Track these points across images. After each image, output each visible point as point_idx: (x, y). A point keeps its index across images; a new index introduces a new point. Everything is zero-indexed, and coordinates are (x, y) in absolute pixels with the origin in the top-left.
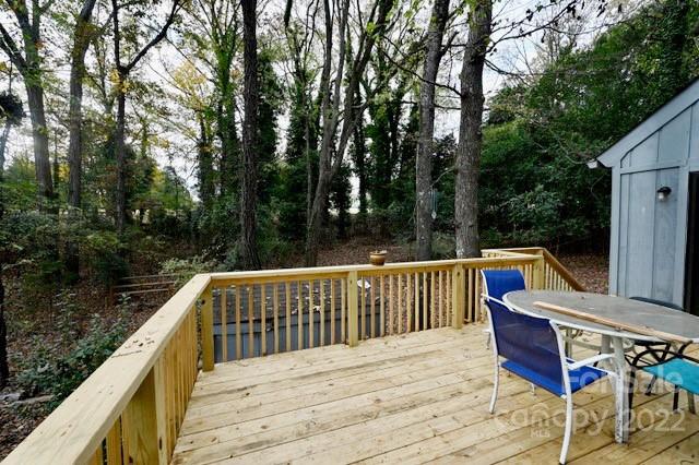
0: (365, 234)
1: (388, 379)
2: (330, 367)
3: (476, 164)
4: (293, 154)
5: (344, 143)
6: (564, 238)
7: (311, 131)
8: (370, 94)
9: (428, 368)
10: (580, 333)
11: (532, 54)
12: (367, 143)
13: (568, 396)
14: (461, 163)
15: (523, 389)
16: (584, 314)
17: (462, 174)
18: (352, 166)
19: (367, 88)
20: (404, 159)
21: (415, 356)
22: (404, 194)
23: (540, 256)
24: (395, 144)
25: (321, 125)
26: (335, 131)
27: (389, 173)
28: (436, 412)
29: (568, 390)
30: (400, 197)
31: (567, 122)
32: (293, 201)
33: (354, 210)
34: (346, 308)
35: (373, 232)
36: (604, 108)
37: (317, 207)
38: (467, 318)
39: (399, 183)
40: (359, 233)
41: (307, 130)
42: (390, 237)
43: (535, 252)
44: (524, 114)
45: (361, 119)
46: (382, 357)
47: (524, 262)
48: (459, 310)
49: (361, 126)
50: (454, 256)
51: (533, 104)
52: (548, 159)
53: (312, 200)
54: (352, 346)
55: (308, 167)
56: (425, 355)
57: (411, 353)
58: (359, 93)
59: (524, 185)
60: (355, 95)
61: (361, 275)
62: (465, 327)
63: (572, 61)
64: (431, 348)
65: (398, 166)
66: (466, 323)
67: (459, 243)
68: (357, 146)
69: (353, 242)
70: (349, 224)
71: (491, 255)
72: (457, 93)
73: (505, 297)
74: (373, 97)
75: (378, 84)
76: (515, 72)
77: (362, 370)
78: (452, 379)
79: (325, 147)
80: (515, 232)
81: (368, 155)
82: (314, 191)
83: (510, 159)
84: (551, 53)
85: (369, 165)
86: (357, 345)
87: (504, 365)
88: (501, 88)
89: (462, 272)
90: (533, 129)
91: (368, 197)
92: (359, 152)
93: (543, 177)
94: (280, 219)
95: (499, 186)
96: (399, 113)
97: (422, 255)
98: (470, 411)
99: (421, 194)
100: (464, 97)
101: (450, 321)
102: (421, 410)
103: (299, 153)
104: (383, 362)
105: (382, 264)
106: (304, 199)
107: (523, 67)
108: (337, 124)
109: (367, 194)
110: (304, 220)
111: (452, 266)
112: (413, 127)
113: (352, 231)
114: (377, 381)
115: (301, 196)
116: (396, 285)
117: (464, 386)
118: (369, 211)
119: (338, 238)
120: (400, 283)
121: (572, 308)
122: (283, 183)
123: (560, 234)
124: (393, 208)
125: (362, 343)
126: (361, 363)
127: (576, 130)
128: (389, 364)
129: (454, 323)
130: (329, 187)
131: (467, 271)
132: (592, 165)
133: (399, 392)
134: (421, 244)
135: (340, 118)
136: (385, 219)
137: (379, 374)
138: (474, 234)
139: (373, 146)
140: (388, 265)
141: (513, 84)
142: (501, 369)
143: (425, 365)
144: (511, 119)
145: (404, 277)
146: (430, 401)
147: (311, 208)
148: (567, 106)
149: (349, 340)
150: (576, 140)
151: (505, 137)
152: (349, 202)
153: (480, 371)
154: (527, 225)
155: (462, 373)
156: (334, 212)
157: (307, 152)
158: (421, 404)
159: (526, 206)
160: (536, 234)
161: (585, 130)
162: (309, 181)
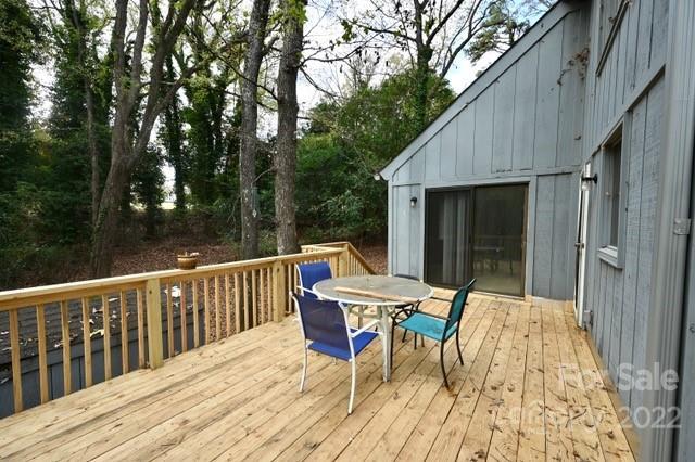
0: (183, 234)
1: (201, 393)
2: (120, 402)
3: (293, 167)
4: (65, 125)
5: (149, 122)
6: (365, 233)
7: (96, 99)
8: (187, 73)
9: (246, 368)
10: (367, 307)
11: (342, 80)
12: (183, 128)
13: (353, 360)
14: (279, 164)
15: (327, 362)
16: (366, 292)
17: (281, 175)
18: (164, 152)
19: (183, 65)
20: (230, 152)
21: (234, 359)
22: (228, 190)
23: (346, 248)
24: (219, 135)
25: (114, 93)
26: (137, 106)
27: (213, 167)
28: (250, 410)
29: (353, 355)
30: (226, 194)
31: (366, 142)
32: (65, 189)
33: (168, 204)
34: (145, 325)
35: (195, 231)
36: (387, 136)
37: (108, 199)
38: (287, 309)
39: (224, 178)
40: (175, 233)
41: (88, 96)
42: (217, 236)
43: (342, 246)
44: (336, 130)
45: (175, 99)
46: (194, 371)
47: (329, 255)
48: (279, 304)
49: (175, 108)
50: (275, 253)
51: (342, 122)
52: (354, 169)
53: (101, 190)
54: (156, 368)
55: (93, 146)
56: (243, 356)
57: (229, 357)
58: (170, 68)
59: (338, 190)
60: (165, 68)
61: (166, 283)
62: (286, 319)
63: (368, 94)
64: (251, 347)
65: (223, 159)
66: (287, 315)
67: (280, 241)
68: (171, 130)
69: (168, 244)
70: (160, 223)
71: (310, 250)
72: (274, 97)
73: (314, 287)
74: (189, 76)
75: (196, 63)
76: (329, 91)
77: (167, 393)
78: (270, 372)
79: (120, 123)
80: (332, 229)
81: (186, 143)
82: (103, 179)
83: (328, 165)
84: (355, 84)
85: (187, 155)
86: (162, 365)
87: (310, 347)
88: (320, 102)
89: (282, 268)
90: (344, 143)
91: (187, 190)
92: (172, 137)
93: (351, 184)
94: (42, 215)
95: (319, 188)
96: (223, 103)
97: (247, 254)
98: (283, 397)
99: (246, 191)
100: (281, 102)
101: (272, 315)
102: (235, 413)
103: (76, 124)
104: (195, 376)
105: (194, 267)
106: (86, 188)
107: (336, 90)
108: (141, 97)
109: (186, 187)
110: (87, 215)
111: (272, 263)
112: (238, 121)
113: (165, 230)
114: (186, 399)
115: (80, 184)
116: (222, 287)
117: (280, 376)
118: (189, 207)
119: (145, 239)
120: (227, 286)
121: (360, 288)
122: (45, 162)
123: (362, 231)
124: (219, 204)
125: (170, 361)
126: (165, 386)
127: (371, 149)
128: (203, 376)
129: (275, 318)
130: (127, 175)
131: (286, 267)
132: (377, 178)
133: (213, 402)
134: (247, 242)
135: (144, 91)
136: (209, 216)
137: (190, 391)
138: (293, 232)
139: (192, 135)
140: (199, 268)
141: (329, 102)
142: (310, 351)
143: (243, 367)
144: (328, 131)
145: (232, 277)
146: (246, 401)
147: (99, 200)
148: (366, 130)
149: (151, 363)
150: (370, 157)
151: (322, 146)
152: (162, 196)
153: (295, 358)
154: (339, 224)
155: (278, 364)
156: (139, 207)
157: (89, 124)
158: (236, 408)
159: (340, 207)
160: (346, 230)
161: (376, 150)
162: (94, 165)
